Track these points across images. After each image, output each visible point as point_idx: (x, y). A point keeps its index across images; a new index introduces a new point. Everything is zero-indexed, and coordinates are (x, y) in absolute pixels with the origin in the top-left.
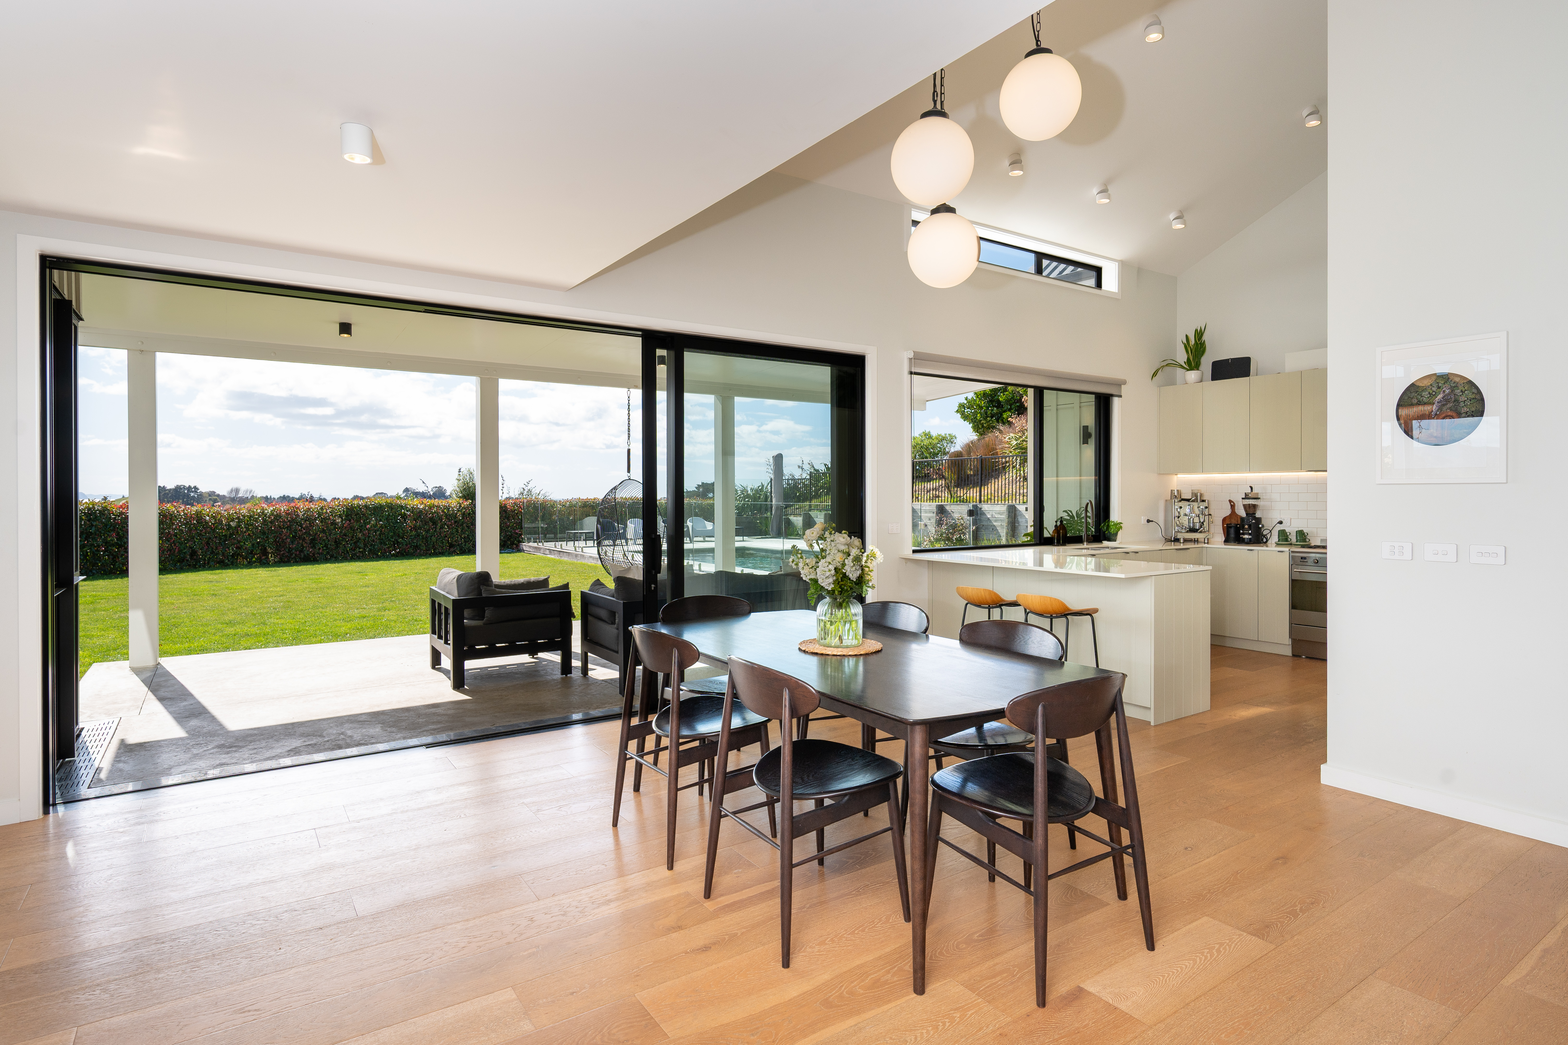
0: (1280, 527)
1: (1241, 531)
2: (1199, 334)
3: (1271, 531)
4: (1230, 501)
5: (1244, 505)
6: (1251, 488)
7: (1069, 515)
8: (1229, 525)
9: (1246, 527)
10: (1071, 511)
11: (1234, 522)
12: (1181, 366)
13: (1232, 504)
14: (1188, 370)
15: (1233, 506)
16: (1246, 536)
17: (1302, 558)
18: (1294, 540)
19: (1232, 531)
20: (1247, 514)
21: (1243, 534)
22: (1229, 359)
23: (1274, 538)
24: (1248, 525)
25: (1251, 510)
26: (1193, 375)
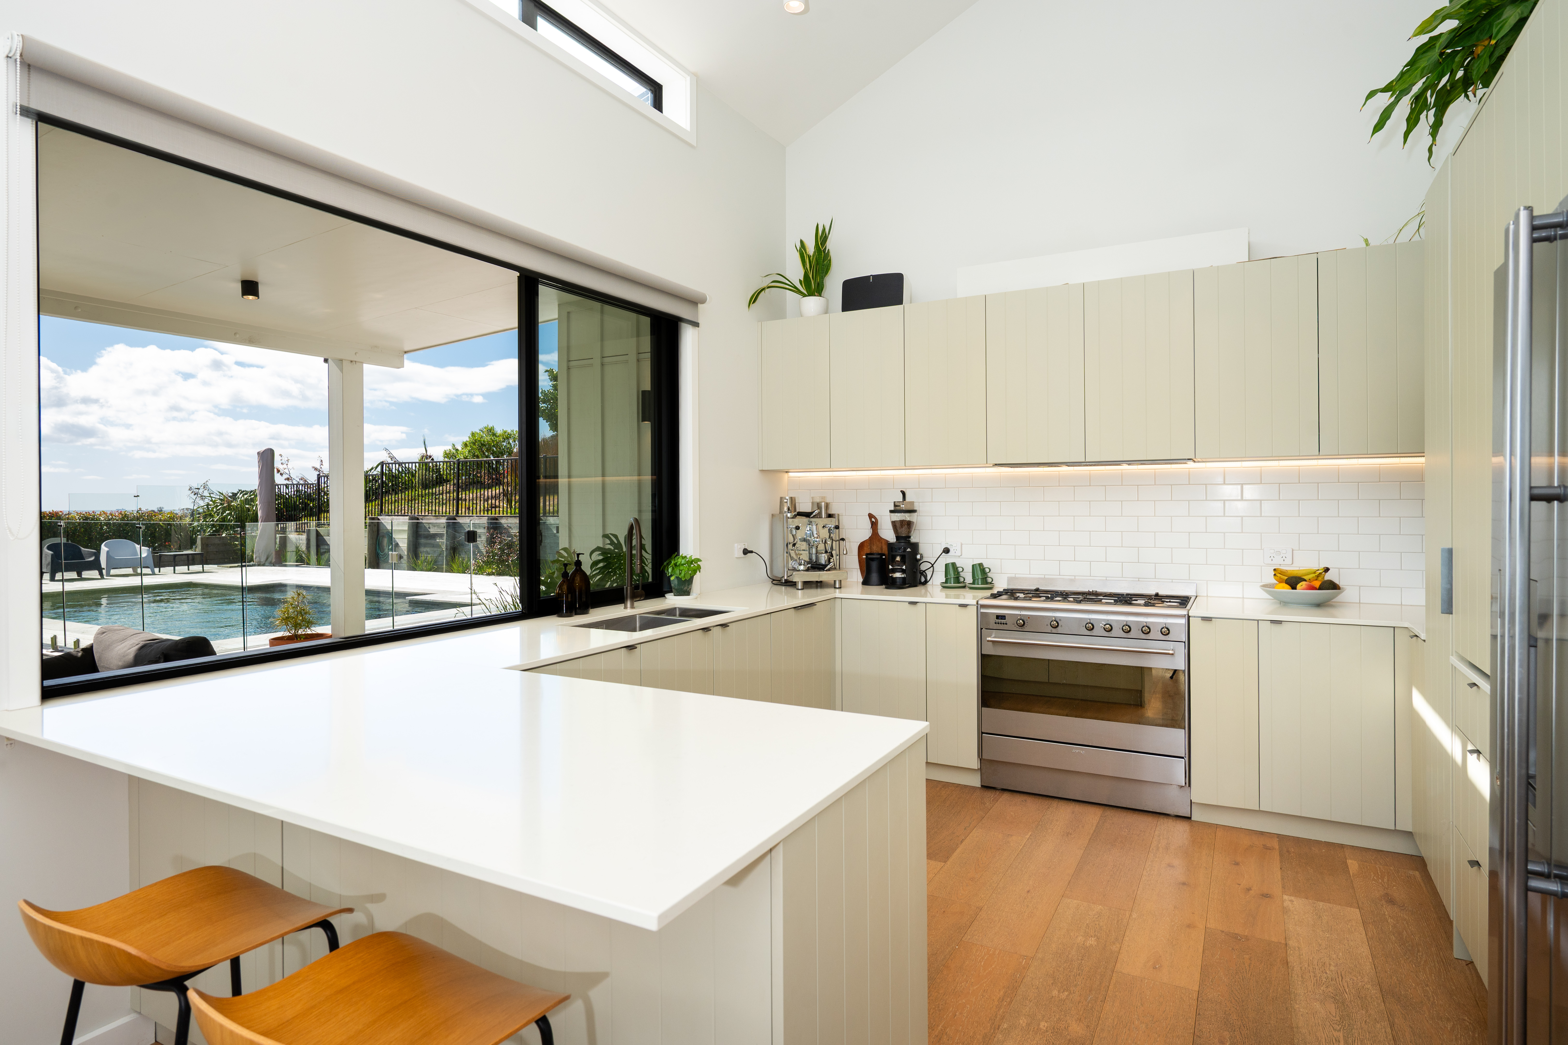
0: (946, 558)
1: (890, 567)
2: (822, 238)
3: (932, 566)
4: (871, 516)
5: (894, 524)
6: (904, 493)
7: (612, 543)
8: (869, 556)
9: (898, 559)
10: (616, 536)
11: (876, 549)
12: (795, 287)
13: (873, 520)
14: (804, 296)
15: (874, 524)
16: (898, 575)
17: (998, 617)
18: (969, 579)
19: (874, 565)
20: (898, 538)
21: (894, 571)
22: (869, 277)
23: (938, 577)
24: (900, 555)
25: (904, 529)
26: (812, 304)
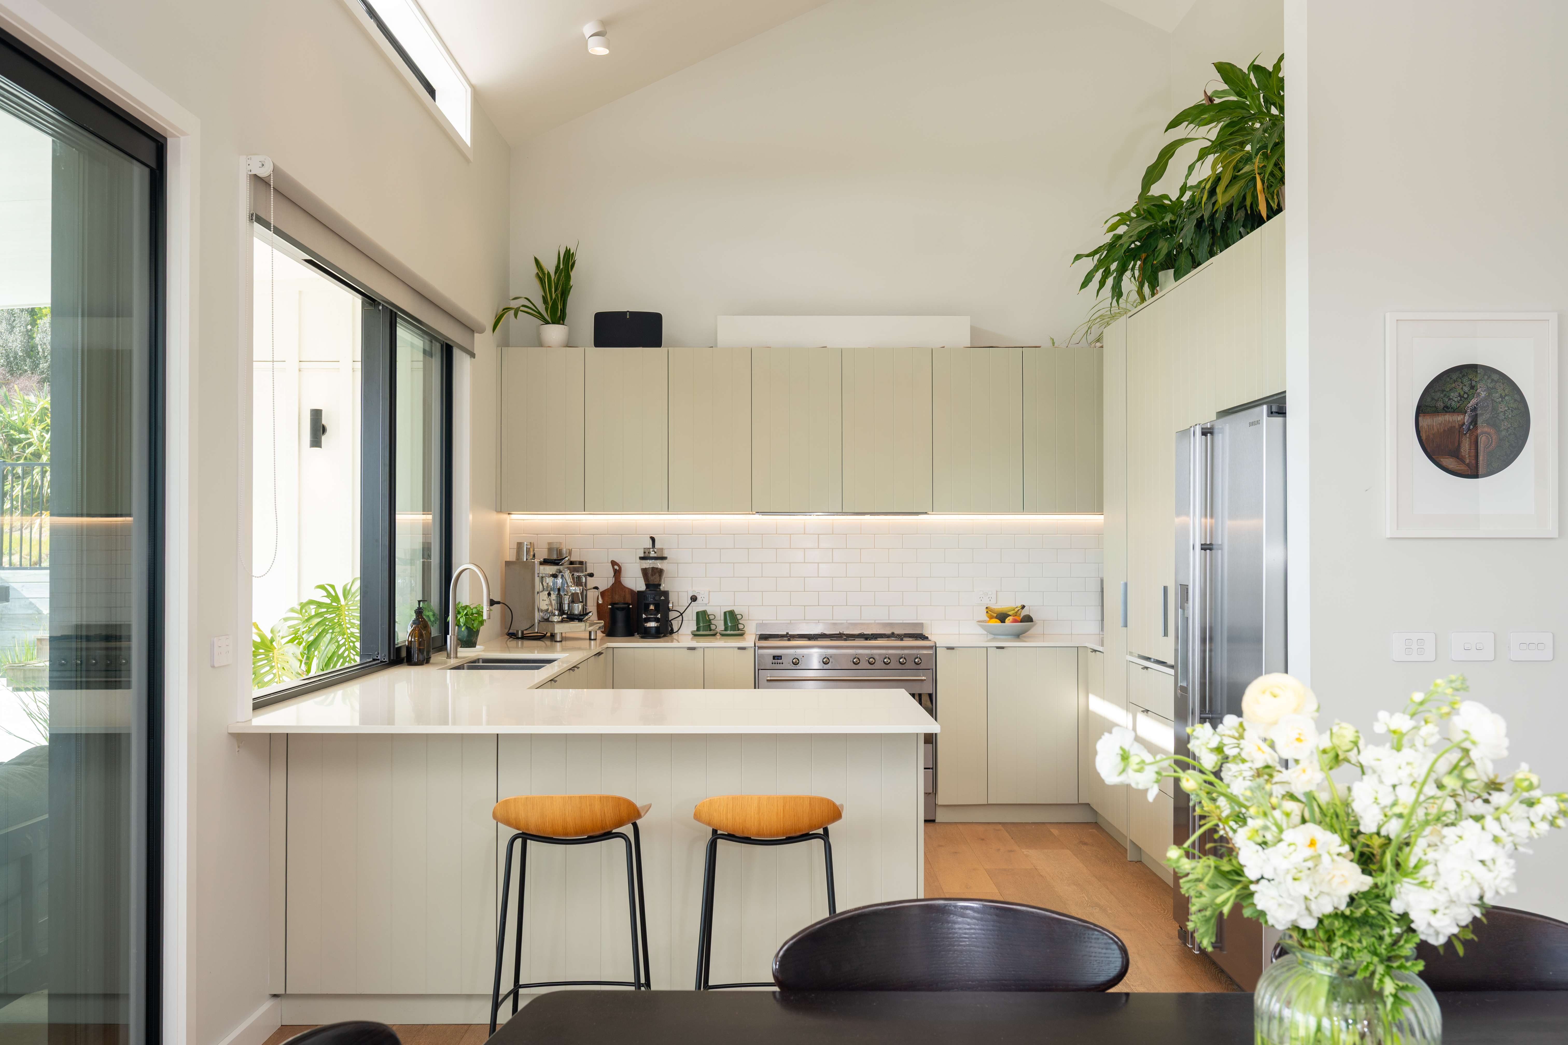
0: (697, 607)
1: (644, 616)
2: (567, 261)
3: (681, 614)
4: (613, 563)
5: (645, 571)
6: (653, 539)
7: (329, 595)
8: (616, 606)
9: (652, 607)
10: (333, 587)
11: (617, 598)
12: (539, 313)
13: (616, 567)
14: (547, 323)
15: (617, 573)
16: (653, 624)
17: (774, 657)
18: (721, 627)
19: (620, 616)
20: (647, 586)
21: (648, 620)
22: (626, 313)
23: (689, 625)
24: (653, 604)
25: (653, 577)
26: (554, 333)
